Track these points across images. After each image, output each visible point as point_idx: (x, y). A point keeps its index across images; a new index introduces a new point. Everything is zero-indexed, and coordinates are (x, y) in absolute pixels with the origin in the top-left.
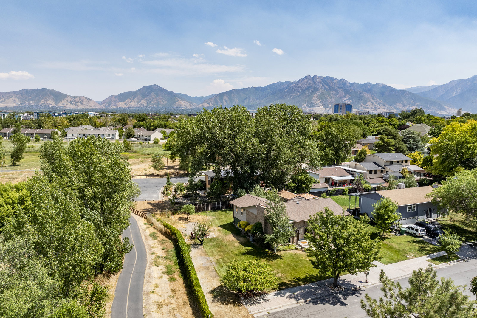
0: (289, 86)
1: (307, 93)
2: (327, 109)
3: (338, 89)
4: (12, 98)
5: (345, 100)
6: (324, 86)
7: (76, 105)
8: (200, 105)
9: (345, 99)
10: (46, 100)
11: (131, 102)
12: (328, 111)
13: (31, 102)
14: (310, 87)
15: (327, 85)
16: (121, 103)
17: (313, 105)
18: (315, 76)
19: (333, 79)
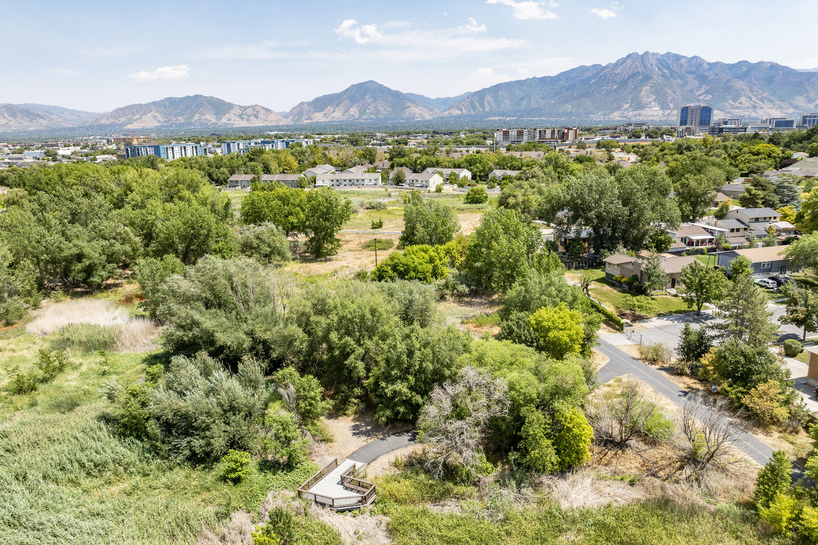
0: (598, 73)
1: (631, 85)
2: (667, 112)
3: (688, 75)
4: (152, 113)
5: (700, 95)
6: (661, 70)
7: (248, 120)
8: (447, 113)
9: (699, 93)
10: (202, 114)
11: (333, 112)
12: (668, 115)
13: (180, 118)
14: (636, 73)
15: (668, 68)
16: (317, 114)
17: (640, 106)
18: (647, 53)
19: (677, 58)
